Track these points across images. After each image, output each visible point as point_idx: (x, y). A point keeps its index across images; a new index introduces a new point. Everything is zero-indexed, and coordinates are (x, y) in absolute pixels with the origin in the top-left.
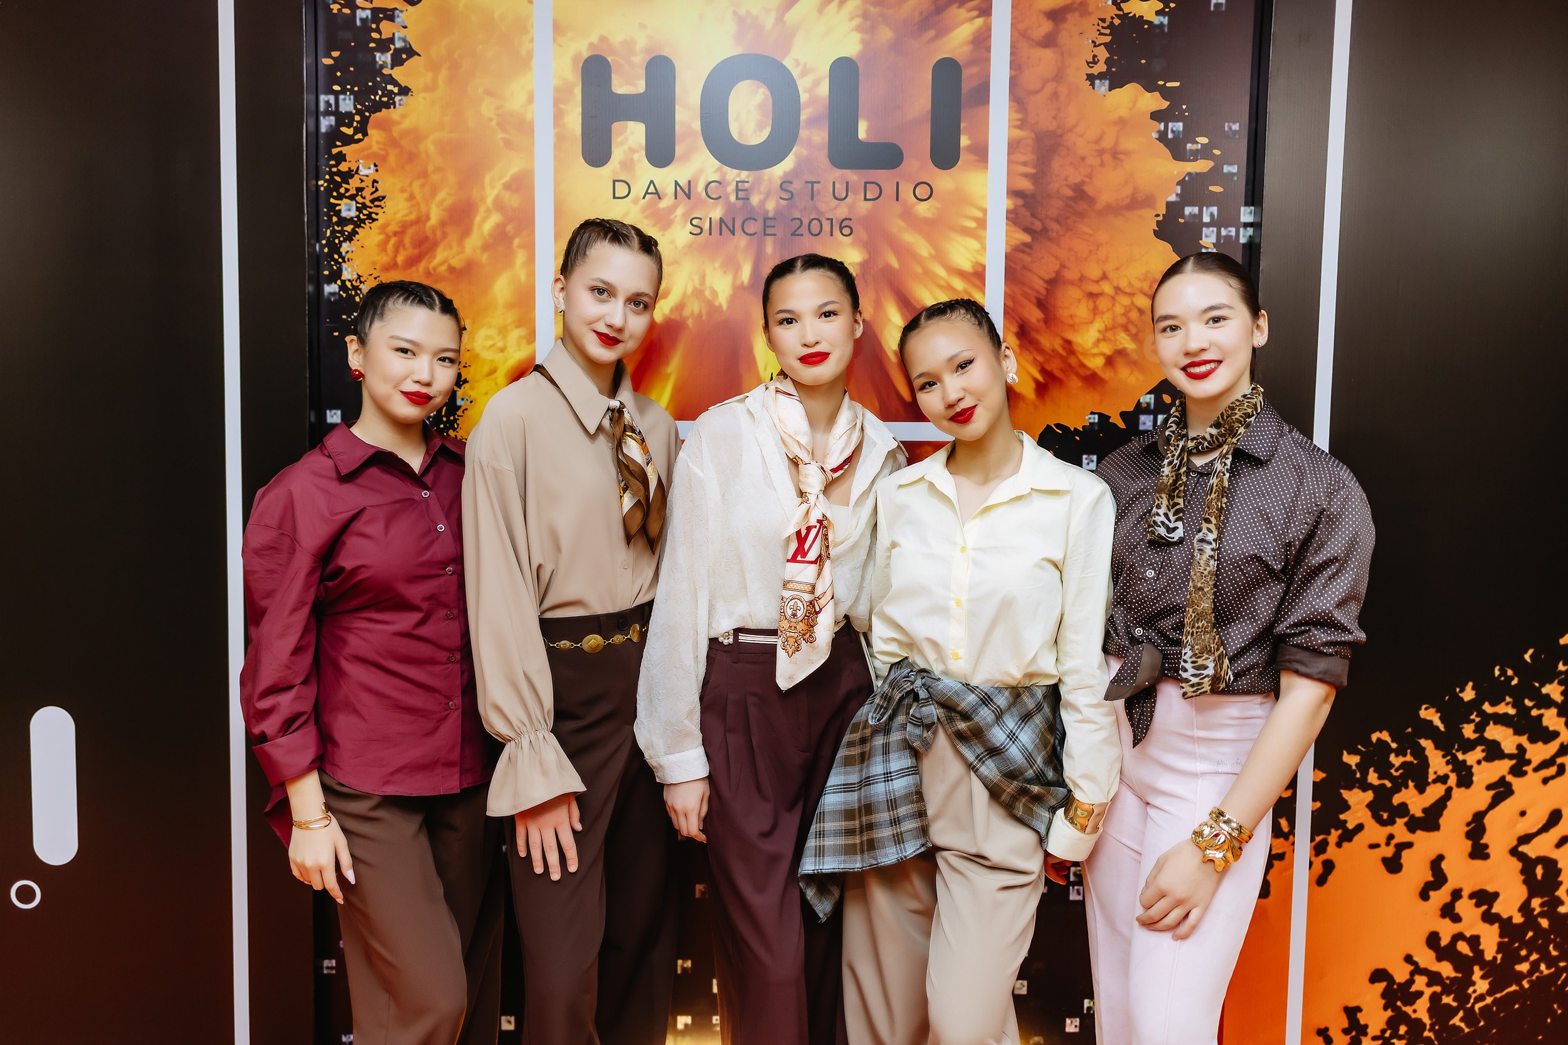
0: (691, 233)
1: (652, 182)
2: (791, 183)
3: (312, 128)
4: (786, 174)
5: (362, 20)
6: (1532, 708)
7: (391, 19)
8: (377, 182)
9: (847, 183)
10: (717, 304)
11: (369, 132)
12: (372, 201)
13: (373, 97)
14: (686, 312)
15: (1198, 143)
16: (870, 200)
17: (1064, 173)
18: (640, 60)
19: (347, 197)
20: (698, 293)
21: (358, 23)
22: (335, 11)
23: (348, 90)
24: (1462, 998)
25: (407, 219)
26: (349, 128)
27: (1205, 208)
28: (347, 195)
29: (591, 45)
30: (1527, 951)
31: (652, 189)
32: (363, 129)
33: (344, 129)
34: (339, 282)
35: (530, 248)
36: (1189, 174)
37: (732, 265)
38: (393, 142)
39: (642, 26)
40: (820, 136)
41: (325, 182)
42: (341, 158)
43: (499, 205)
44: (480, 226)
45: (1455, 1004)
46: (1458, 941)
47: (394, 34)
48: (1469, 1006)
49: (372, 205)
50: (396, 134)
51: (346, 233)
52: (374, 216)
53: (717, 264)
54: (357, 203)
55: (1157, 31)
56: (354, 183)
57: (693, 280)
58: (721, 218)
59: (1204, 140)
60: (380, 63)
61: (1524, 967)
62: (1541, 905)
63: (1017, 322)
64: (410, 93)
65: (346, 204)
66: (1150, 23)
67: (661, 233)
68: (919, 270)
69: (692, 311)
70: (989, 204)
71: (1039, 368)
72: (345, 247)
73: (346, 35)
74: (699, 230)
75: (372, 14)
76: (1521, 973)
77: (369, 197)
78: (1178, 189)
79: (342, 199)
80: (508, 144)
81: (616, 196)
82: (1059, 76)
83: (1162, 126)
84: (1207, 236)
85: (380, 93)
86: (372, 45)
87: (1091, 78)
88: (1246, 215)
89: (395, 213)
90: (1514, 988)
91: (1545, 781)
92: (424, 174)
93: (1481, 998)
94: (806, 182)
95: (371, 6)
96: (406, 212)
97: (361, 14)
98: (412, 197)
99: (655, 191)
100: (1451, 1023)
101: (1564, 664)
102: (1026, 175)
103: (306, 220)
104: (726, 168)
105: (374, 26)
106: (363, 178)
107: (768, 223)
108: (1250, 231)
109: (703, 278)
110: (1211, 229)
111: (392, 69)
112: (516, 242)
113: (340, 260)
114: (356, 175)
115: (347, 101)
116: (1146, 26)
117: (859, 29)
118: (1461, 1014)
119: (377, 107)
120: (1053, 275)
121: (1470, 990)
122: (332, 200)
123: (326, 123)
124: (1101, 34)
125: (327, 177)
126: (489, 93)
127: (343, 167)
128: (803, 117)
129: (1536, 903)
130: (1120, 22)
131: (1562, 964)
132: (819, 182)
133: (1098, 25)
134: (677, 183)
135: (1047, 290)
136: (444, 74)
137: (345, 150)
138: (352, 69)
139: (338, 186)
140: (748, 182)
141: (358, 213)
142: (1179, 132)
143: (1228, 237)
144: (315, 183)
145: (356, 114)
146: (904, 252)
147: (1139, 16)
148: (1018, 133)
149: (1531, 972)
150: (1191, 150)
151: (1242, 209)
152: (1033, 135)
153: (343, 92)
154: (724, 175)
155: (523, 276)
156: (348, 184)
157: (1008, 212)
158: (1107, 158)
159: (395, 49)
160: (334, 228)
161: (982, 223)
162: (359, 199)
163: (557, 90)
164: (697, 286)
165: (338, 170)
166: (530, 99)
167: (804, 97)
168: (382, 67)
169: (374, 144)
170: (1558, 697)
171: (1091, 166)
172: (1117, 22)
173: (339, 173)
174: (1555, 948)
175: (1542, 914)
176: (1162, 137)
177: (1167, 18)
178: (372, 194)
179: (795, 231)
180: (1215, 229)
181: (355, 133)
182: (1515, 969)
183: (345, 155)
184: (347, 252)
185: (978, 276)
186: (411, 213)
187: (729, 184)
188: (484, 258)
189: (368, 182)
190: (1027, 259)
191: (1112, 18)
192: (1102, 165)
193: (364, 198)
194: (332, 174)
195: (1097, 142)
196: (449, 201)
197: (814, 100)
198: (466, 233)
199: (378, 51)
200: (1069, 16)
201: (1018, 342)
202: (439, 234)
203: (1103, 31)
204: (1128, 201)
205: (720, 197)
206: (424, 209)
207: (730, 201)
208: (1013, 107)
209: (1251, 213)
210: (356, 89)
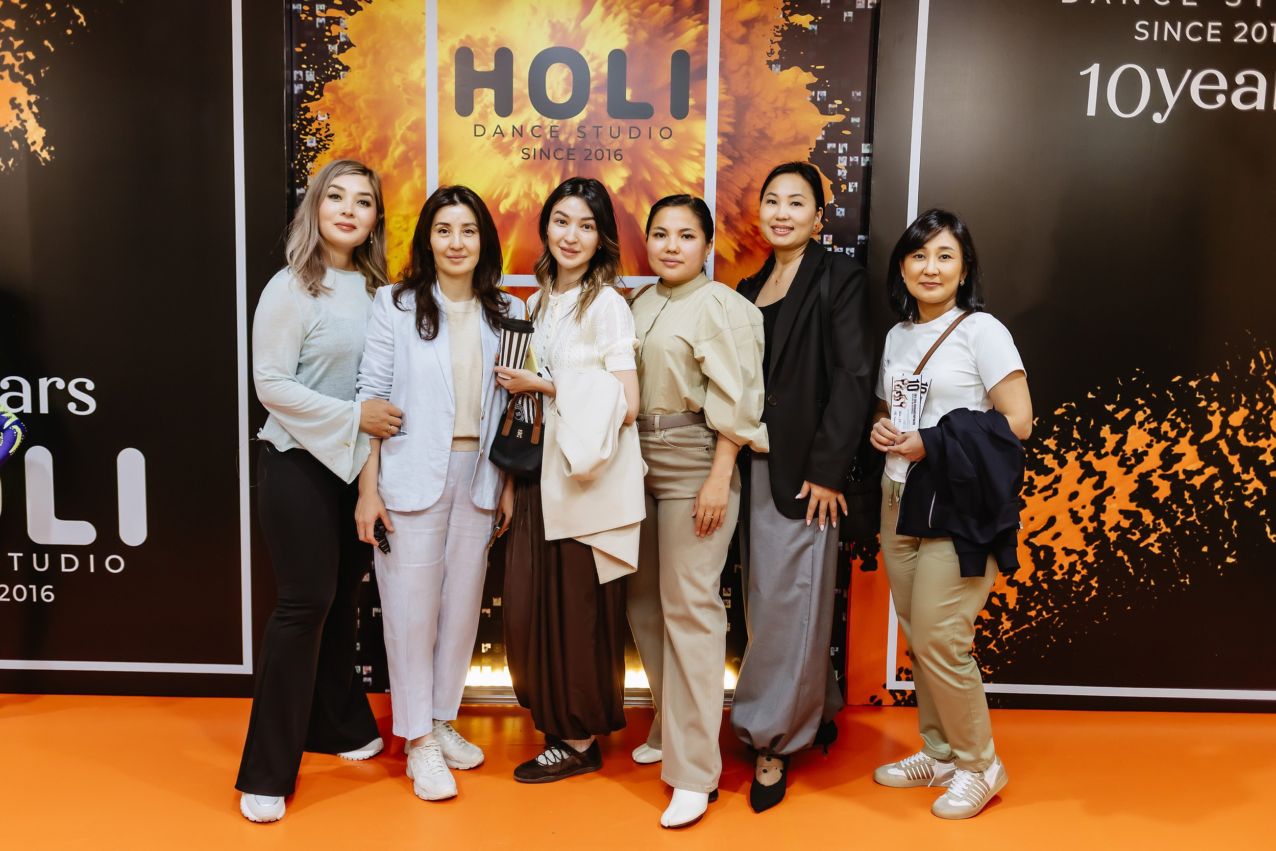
0: (523, 158)
1: (498, 126)
2: (585, 127)
3: (289, 91)
4: (581, 122)
5: (319, 24)
6: (1037, 454)
7: (338, 23)
8: (329, 125)
9: (619, 127)
10: (538, 202)
11: (324, 94)
12: (326, 137)
13: (326, 72)
14: (520, 207)
15: (835, 104)
16: (633, 138)
17: (753, 121)
18: (491, 51)
19: (310, 134)
20: (527, 195)
21: (317, 26)
22: (303, 19)
23: (311, 68)
24: (995, 632)
25: (347, 148)
26: (312, 91)
27: (840, 144)
28: (311, 133)
29: (461, 41)
30: (1035, 603)
31: (498, 131)
32: (320, 92)
33: (309, 92)
34: (305, 187)
35: (423, 167)
36: (830, 123)
37: (548, 177)
38: (339, 100)
39: (493, 29)
40: (602, 98)
41: (297, 125)
42: (307, 110)
43: (404, 140)
44: (393, 153)
45: (990, 636)
46: (992, 597)
47: (339, 33)
48: (999, 637)
49: (326, 139)
50: (340, 95)
51: (310, 157)
52: (327, 146)
53: (539, 178)
54: (317, 138)
55: (811, 34)
56: (315, 125)
57: (524, 187)
58: (541, 149)
59: (840, 102)
60: (331, 51)
61: (1033, 613)
62: (1043, 575)
63: (724, 214)
64: (349, 70)
65: (310, 139)
66: (806, 29)
67: (504, 158)
68: (663, 182)
69: (524, 206)
70: (706, 141)
71: (737, 244)
72: (309, 165)
73: (310, 33)
74: (527, 156)
75: (326, 20)
76: (1031, 616)
77: (324, 135)
78: (823, 133)
79: (307, 136)
80: (410, 102)
81: (477, 134)
82: (750, 62)
83: (813, 93)
84: (841, 162)
85: (331, 69)
86: (326, 40)
87: (770, 63)
88: (865, 149)
89: (340, 145)
90: (1027, 626)
91: (1046, 499)
92: (358, 121)
93: (1007, 632)
94: (594, 127)
95: (325, 15)
96: (347, 144)
97: (319, 20)
98: (350, 135)
99: (500, 132)
100: (988, 647)
101: (1057, 427)
102: (729, 123)
103: (286, 148)
104: (544, 118)
105: (327, 28)
106: (320, 122)
107: (570, 152)
108: (867, 159)
109: (530, 186)
110: (844, 157)
111: (338, 54)
112: (415, 163)
113: (306, 173)
114: (316, 121)
115: (311, 74)
116: (804, 31)
117: (626, 32)
118: (994, 642)
119: (329, 78)
120: (747, 185)
121: (1000, 627)
122: (301, 136)
123: (298, 88)
124: (776, 36)
125: (298, 122)
126: (398, 70)
127: (308, 116)
128: (592, 86)
129: (1040, 574)
130: (787, 28)
131: (1056, 611)
132: (602, 127)
133: (774, 30)
134: (514, 127)
135: (742, 194)
136: (370, 58)
137: (309, 105)
138: (313, 55)
139: (305, 127)
140: (558, 126)
141: (317, 144)
142: (824, 97)
143: (854, 163)
144: (290, 125)
145: (316, 83)
146: (653, 170)
147: (799, 25)
148: (725, 97)
149: (1037, 616)
150: (831, 108)
151: (863, 145)
152: (733, 98)
153: (308, 69)
154: (543, 122)
155: (419, 184)
156: (311, 126)
157: (718, 146)
158: (780, 113)
159: (340, 42)
160: (302, 153)
161: (702, 153)
162: (318, 135)
163: (440, 68)
164: (527, 191)
165: (305, 117)
166: (424, 74)
167: (592, 74)
168: (332, 53)
169: (327, 101)
170: (1054, 448)
171: (769, 118)
172: (786, 28)
173: (306, 119)
174: (1051, 602)
175: (1043, 581)
176: (814, 100)
177: (816, 26)
178: (326, 132)
179: (588, 157)
180: (846, 157)
181: (316, 94)
182: (1027, 615)
183: (309, 108)
184: (311, 168)
185: (700, 185)
186: (350, 144)
187: (546, 127)
188: (395, 173)
189: (323, 125)
190: (730, 175)
191: (783, 26)
192: (776, 117)
193: (321, 135)
194: (301, 120)
195: (774, 102)
196: (374, 137)
197: (598, 76)
198: (384, 157)
199: (330, 44)
200: (756, 24)
201: (724, 227)
202: (367, 158)
203: (777, 34)
204: (793, 139)
205: (541, 136)
206: (358, 142)
207: (547, 138)
208: (722, 81)
209: (868, 147)
210: (316, 67)
